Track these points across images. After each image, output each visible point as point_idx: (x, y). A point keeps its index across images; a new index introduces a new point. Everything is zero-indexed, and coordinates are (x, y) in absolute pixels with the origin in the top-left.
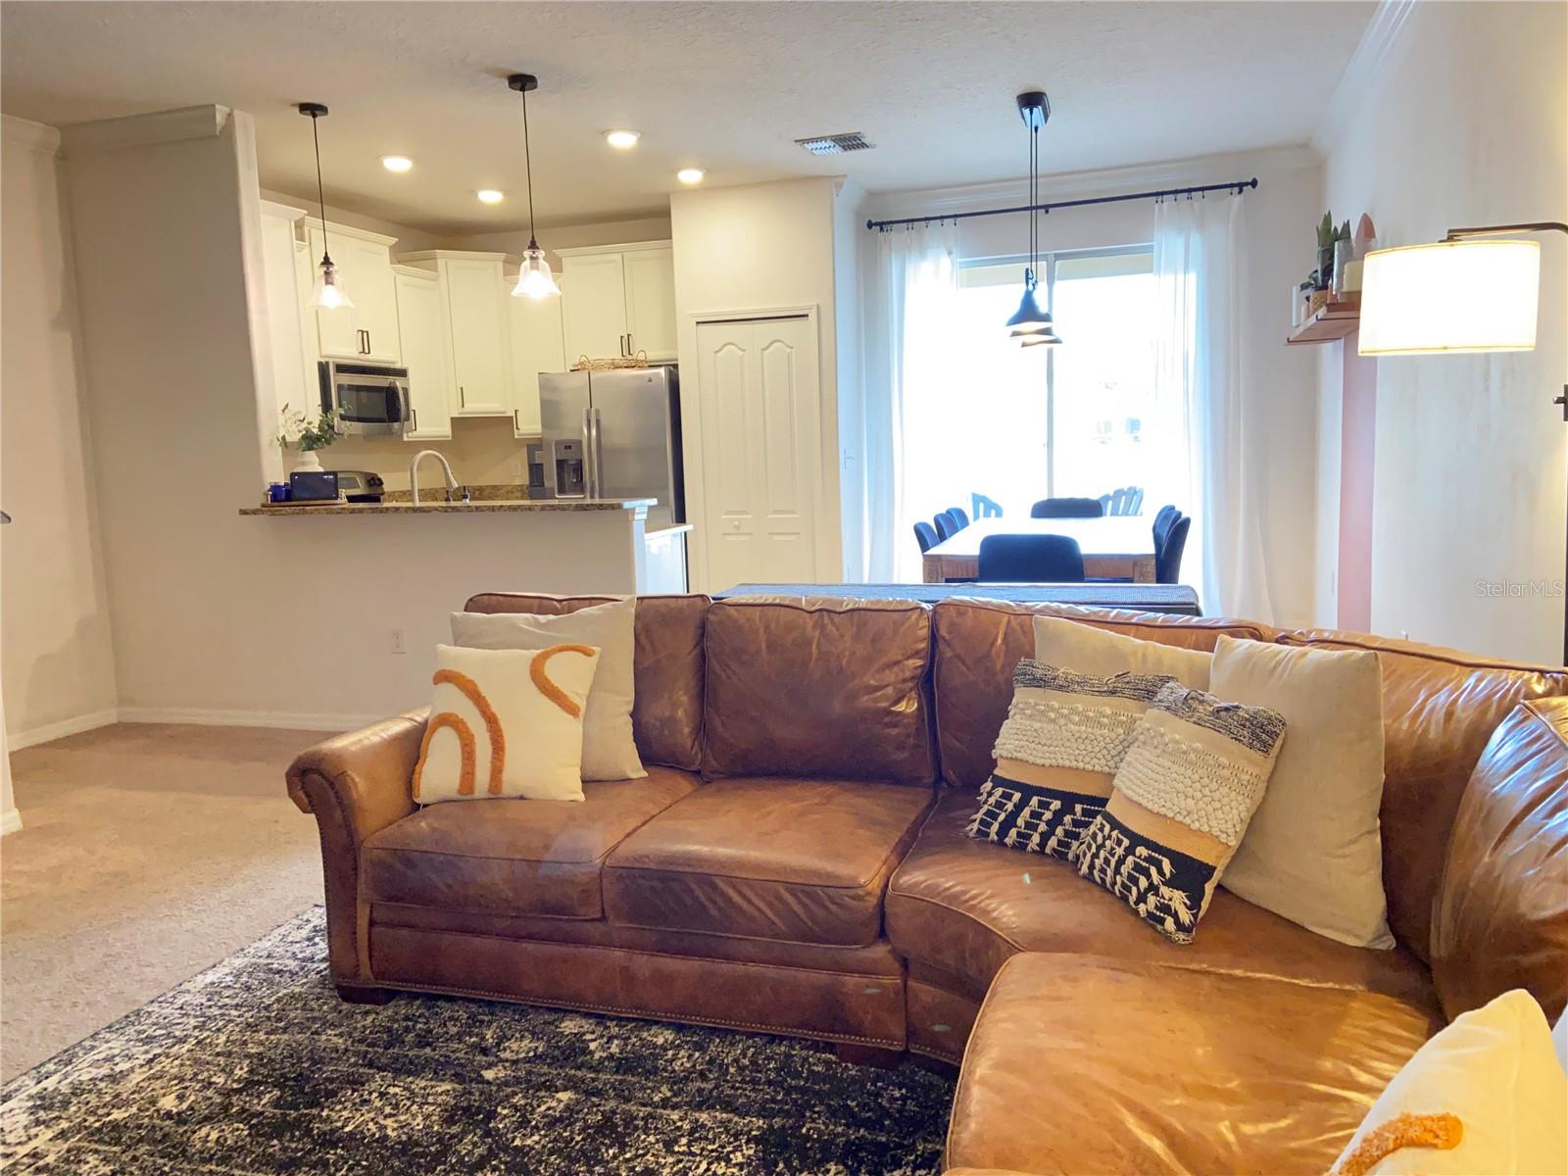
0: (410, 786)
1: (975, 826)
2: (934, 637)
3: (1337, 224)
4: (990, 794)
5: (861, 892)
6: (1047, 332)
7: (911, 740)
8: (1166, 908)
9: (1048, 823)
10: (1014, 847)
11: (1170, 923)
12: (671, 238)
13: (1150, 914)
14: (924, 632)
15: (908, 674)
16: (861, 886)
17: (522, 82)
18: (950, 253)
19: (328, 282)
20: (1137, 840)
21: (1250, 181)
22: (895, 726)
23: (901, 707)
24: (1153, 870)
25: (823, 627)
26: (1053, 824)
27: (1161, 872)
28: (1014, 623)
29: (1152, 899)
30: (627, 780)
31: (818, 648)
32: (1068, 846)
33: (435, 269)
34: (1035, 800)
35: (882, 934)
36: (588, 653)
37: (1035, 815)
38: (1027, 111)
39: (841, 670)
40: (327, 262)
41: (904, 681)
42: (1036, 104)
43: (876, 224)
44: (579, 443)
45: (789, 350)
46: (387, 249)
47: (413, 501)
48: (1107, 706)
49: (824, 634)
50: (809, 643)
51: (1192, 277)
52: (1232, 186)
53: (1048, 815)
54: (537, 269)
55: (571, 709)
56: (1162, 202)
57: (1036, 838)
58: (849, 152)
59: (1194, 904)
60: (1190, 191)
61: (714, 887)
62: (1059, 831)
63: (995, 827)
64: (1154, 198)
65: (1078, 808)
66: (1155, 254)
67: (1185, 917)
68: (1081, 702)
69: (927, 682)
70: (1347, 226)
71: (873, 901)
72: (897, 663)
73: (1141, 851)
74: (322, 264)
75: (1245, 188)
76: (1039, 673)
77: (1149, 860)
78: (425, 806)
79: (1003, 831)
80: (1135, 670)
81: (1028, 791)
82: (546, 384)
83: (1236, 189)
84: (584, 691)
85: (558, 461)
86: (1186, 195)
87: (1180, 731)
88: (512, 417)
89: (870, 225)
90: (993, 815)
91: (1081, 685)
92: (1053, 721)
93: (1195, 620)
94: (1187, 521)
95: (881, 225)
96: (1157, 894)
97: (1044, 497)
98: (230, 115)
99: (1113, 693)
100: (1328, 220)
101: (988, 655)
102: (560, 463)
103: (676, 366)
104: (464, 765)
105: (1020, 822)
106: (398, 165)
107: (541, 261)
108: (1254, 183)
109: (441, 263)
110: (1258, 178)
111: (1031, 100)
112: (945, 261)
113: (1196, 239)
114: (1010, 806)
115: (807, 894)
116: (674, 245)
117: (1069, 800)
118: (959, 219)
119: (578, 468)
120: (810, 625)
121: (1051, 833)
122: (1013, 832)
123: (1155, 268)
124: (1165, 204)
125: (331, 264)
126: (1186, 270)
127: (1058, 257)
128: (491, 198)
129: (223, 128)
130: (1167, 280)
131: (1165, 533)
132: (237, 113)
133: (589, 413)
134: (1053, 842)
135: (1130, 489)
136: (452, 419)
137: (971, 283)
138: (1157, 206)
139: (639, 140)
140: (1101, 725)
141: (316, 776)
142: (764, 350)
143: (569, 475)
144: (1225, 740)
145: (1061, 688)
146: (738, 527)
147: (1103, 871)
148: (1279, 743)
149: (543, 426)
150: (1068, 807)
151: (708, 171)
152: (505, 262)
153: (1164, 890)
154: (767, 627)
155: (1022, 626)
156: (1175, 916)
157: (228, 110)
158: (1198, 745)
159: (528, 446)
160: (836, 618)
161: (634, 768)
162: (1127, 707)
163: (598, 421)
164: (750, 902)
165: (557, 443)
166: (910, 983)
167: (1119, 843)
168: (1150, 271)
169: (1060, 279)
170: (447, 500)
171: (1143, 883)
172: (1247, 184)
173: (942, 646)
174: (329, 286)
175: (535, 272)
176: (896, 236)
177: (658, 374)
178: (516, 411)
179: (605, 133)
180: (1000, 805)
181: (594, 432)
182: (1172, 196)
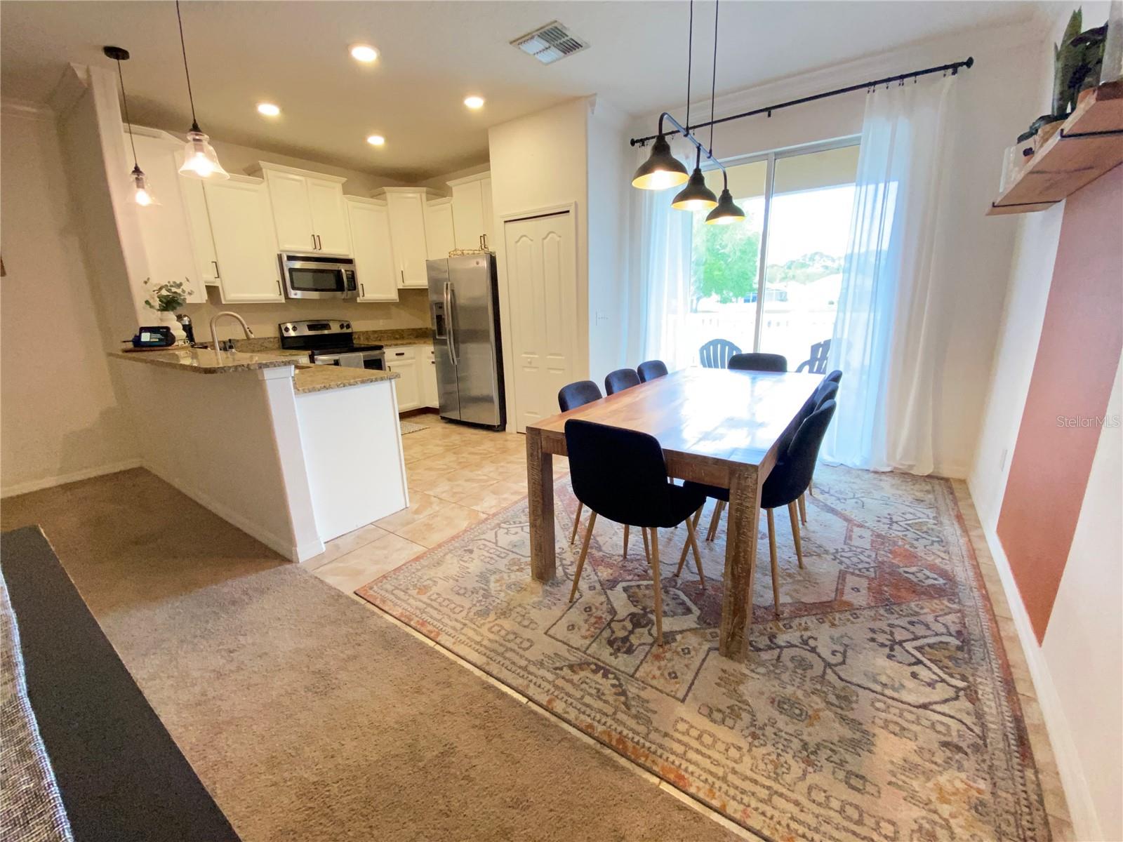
21: (965, 60)
33: (385, 200)
40: (137, 170)
43: (637, 141)
44: (443, 304)
45: (558, 239)
46: (340, 185)
52: (946, 67)
54: (200, 150)
56: (874, 91)
60: (902, 77)
64: (866, 88)
74: (134, 172)
75: (960, 69)
83: (950, 71)
85: (437, 316)
86: (898, 82)
89: (633, 143)
95: (641, 140)
103: (495, 253)
106: (269, 110)
108: (969, 63)
109: (388, 196)
110: (973, 58)
118: (696, 129)
124: (877, 92)
127: (778, 155)
128: (376, 142)
132: (92, 68)
133: (447, 286)
136: (398, 289)
138: (868, 96)
151: (489, 99)
163: (452, 291)
172: (961, 64)
174: (140, 189)
175: (200, 153)
181: (449, 297)
182: (884, 85)
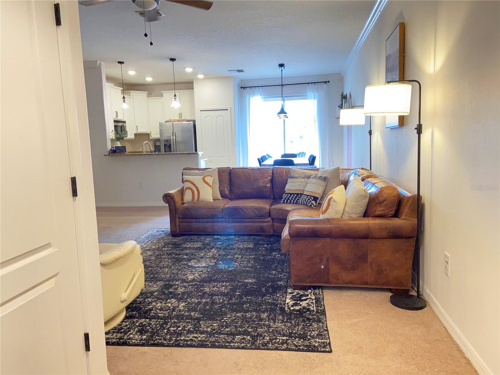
0: (182, 200)
1: (282, 201)
2: (273, 173)
3: (345, 94)
4: (285, 196)
5: (266, 209)
6: (286, 116)
7: (270, 191)
8: (312, 204)
9: (294, 198)
10: (289, 203)
11: (313, 206)
12: (193, 89)
13: (310, 205)
14: (271, 172)
15: (269, 179)
16: (266, 208)
17: (173, 60)
18: (261, 95)
19: (124, 102)
20: (308, 196)
21: (328, 81)
22: (267, 188)
23: (268, 185)
24: (310, 199)
25: (253, 171)
26: (295, 199)
27: (311, 199)
28: (287, 170)
29: (310, 203)
30: (219, 199)
31: (253, 175)
32: (297, 201)
34: (292, 195)
35: (270, 216)
36: (212, 177)
37: (293, 197)
38: (280, 68)
39: (257, 179)
41: (268, 181)
42: (282, 66)
43: (243, 87)
44: (170, 140)
45: (223, 118)
46: (120, 91)
47: (143, 153)
48: (303, 180)
49: (253, 173)
50: (251, 175)
51: (316, 100)
53: (294, 197)
54: (176, 101)
55: (210, 186)
56: (309, 85)
57: (293, 201)
58: (239, 73)
59: (316, 203)
60: (315, 83)
61: (243, 210)
62: (296, 199)
63: (286, 200)
64: (307, 84)
65: (299, 195)
66: (307, 96)
67: (315, 204)
68: (299, 180)
69: (272, 181)
70: (346, 94)
71: (268, 210)
72: (267, 177)
73: (309, 197)
74: (123, 98)
76: (292, 176)
77: (310, 198)
78: (185, 203)
79: (287, 201)
80: (307, 174)
81: (291, 194)
82: (161, 125)
83: (325, 83)
84: (212, 183)
85: (164, 145)
86: (314, 84)
87: (314, 181)
88: (149, 134)
89: (241, 88)
90: (285, 199)
91: (299, 177)
92: (295, 183)
93: (316, 168)
94: (315, 157)
95: (244, 88)
96: (311, 202)
97: (283, 153)
98: (100, 63)
99: (304, 178)
100: (343, 93)
101: (282, 176)
102: (165, 145)
103: (195, 121)
104: (193, 196)
105: (290, 199)
106: (132, 73)
107: (177, 99)
108: (329, 82)
110: (330, 81)
111: (281, 65)
112: (259, 96)
113: (316, 93)
114: (288, 197)
115: (258, 210)
116: (194, 91)
117: (297, 194)
118: (263, 87)
119: (170, 146)
120: (251, 172)
121: (295, 200)
122: (289, 201)
123: (307, 98)
125: (125, 98)
126: (314, 99)
127: (286, 97)
128: (149, 79)
129: (98, 66)
130: (310, 100)
131: (311, 160)
132: (102, 62)
133: (173, 132)
134: (295, 201)
135: (302, 152)
136: (135, 134)
137: (265, 101)
139: (193, 69)
140: (302, 183)
141: (169, 197)
142: (217, 117)
143: (167, 148)
144: (320, 180)
145: (296, 178)
146: (211, 161)
147: (303, 202)
148: (327, 180)
149: (160, 136)
150: (298, 195)
151: (205, 75)
152: (147, 94)
153: (312, 201)
154: (243, 172)
155: (288, 170)
156: (313, 205)
157: (100, 62)
158: (316, 182)
159: (154, 141)
160: (255, 170)
161: (220, 197)
162: (306, 180)
163: (175, 135)
164: (249, 212)
165: (164, 140)
166: (274, 223)
167: (306, 197)
168: (307, 99)
169: (286, 100)
170: (152, 153)
171: (309, 201)
172: (327, 82)
173: (274, 174)
174: (124, 103)
175: (175, 101)
176: (248, 90)
177: (191, 123)
178: (151, 132)
179: (185, 68)
180: (286, 197)
181: (174, 137)
182: (311, 84)
